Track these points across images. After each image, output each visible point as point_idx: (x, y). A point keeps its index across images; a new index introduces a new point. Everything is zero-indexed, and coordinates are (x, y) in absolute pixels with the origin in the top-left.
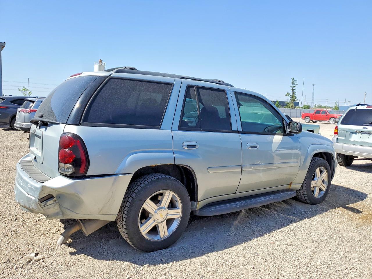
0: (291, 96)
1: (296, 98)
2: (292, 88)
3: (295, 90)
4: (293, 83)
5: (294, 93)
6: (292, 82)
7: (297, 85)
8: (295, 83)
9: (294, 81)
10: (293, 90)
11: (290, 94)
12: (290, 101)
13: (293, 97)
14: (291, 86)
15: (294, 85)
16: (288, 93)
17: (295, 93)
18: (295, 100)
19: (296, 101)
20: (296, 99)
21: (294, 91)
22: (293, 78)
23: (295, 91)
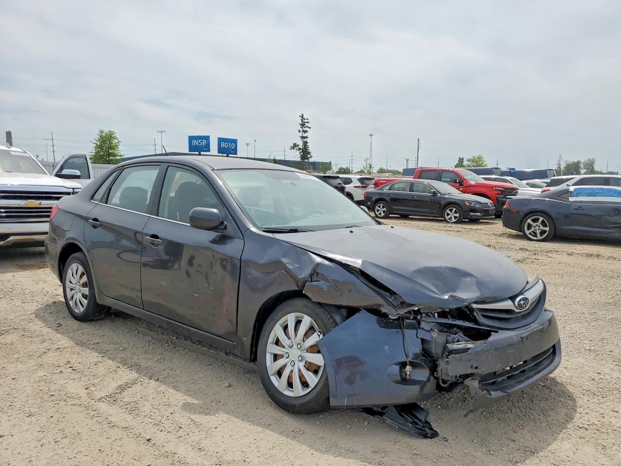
0: (300, 149)
1: (309, 153)
2: (301, 134)
3: (307, 137)
4: (303, 125)
5: (305, 143)
6: (301, 123)
7: (310, 128)
8: (307, 125)
9: (305, 121)
10: (303, 138)
11: (298, 145)
12: (299, 159)
13: (305, 152)
14: (299, 131)
15: (304, 129)
16: (295, 146)
17: (307, 143)
18: (308, 158)
19: (311, 160)
20: (309, 156)
21: (306, 139)
22: (302, 115)
23: (308, 140)
